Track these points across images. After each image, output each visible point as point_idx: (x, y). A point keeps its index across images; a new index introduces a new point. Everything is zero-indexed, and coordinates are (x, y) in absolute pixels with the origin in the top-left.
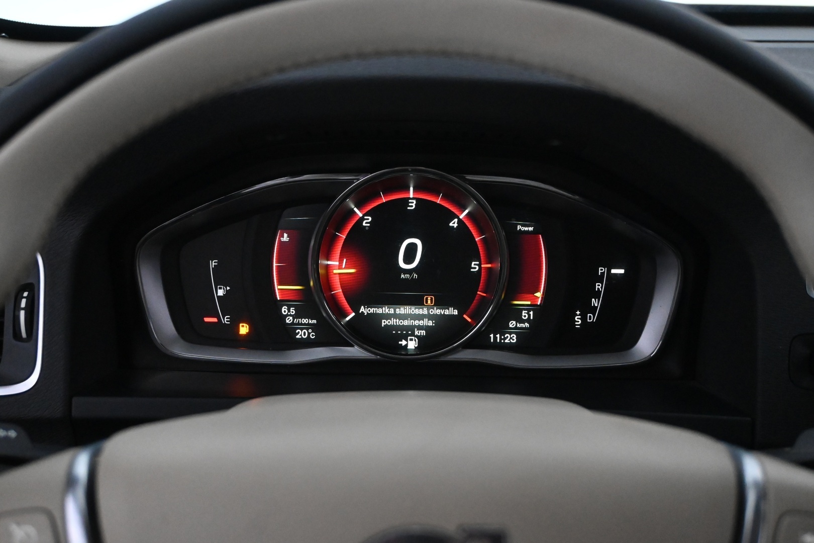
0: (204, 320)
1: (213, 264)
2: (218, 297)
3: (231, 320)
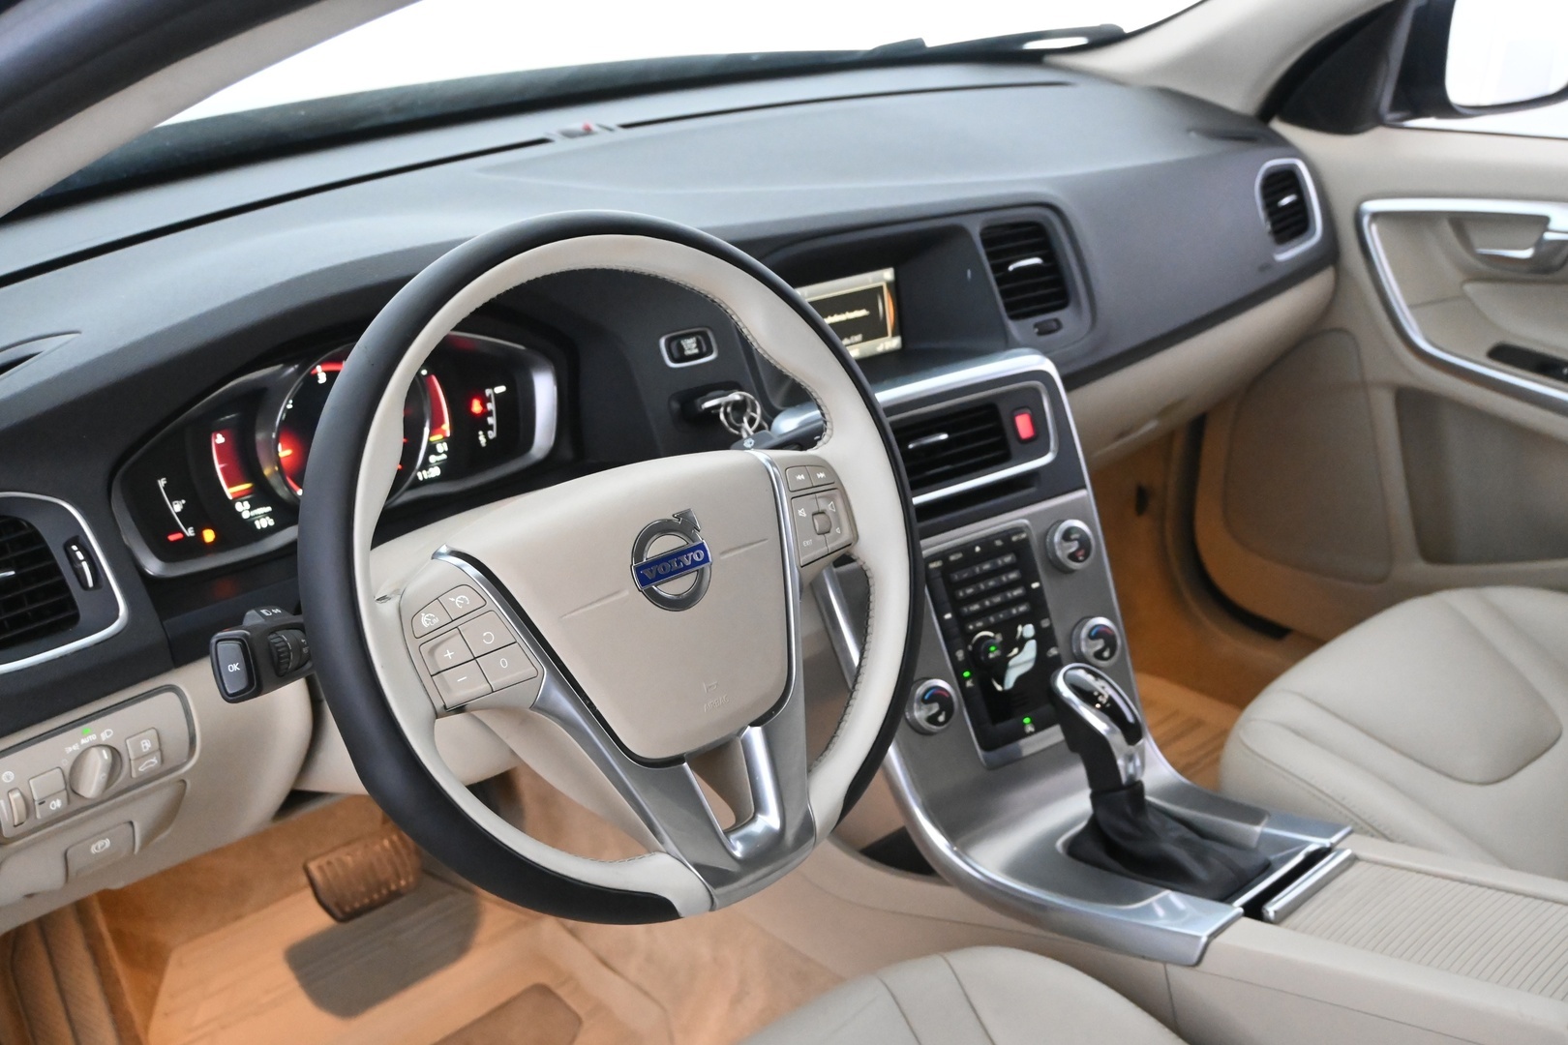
0: (168, 540)
1: (162, 483)
2: (177, 514)
3: (195, 531)
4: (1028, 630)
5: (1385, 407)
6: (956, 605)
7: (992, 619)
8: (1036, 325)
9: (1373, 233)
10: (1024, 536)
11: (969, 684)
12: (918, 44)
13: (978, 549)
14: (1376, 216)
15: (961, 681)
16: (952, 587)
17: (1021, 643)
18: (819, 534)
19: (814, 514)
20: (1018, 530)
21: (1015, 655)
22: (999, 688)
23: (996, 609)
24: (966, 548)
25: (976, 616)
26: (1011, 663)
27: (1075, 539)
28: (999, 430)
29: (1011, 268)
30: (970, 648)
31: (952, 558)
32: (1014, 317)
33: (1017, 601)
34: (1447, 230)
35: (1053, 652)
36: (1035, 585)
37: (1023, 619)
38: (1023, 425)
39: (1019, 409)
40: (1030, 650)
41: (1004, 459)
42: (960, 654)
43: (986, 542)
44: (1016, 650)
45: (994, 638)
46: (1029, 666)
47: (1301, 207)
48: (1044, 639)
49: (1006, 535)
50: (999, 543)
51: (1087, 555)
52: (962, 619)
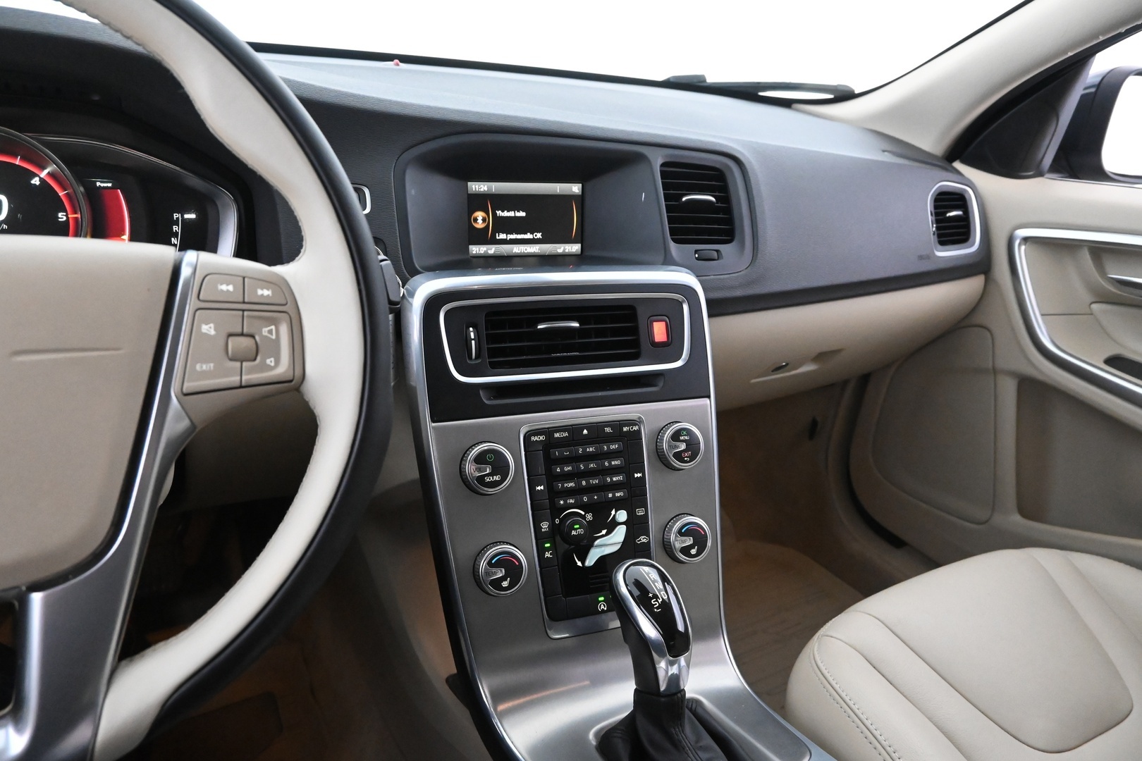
4: (622, 516)
5: (1009, 390)
6: (551, 479)
7: (585, 499)
8: (696, 252)
9: (1021, 253)
10: (636, 428)
11: (548, 555)
12: (701, 79)
13: (585, 432)
14: (1026, 240)
15: (541, 551)
16: (550, 462)
17: (613, 525)
18: (231, 360)
19: (230, 335)
20: (631, 423)
21: (603, 536)
22: (579, 564)
23: (590, 490)
24: (574, 430)
25: (571, 493)
26: (597, 542)
27: (683, 441)
28: (635, 331)
29: (684, 199)
30: (557, 521)
31: (557, 435)
32: (676, 241)
33: (615, 487)
34: (1086, 256)
35: (643, 539)
36: (638, 475)
37: (619, 504)
38: (659, 331)
39: (658, 316)
40: (619, 534)
41: (634, 358)
42: (545, 526)
43: (597, 428)
44: (604, 532)
45: (584, 517)
46: (616, 548)
47: (965, 221)
48: (636, 526)
49: (618, 425)
50: (608, 430)
51: (692, 458)
52: (553, 493)
